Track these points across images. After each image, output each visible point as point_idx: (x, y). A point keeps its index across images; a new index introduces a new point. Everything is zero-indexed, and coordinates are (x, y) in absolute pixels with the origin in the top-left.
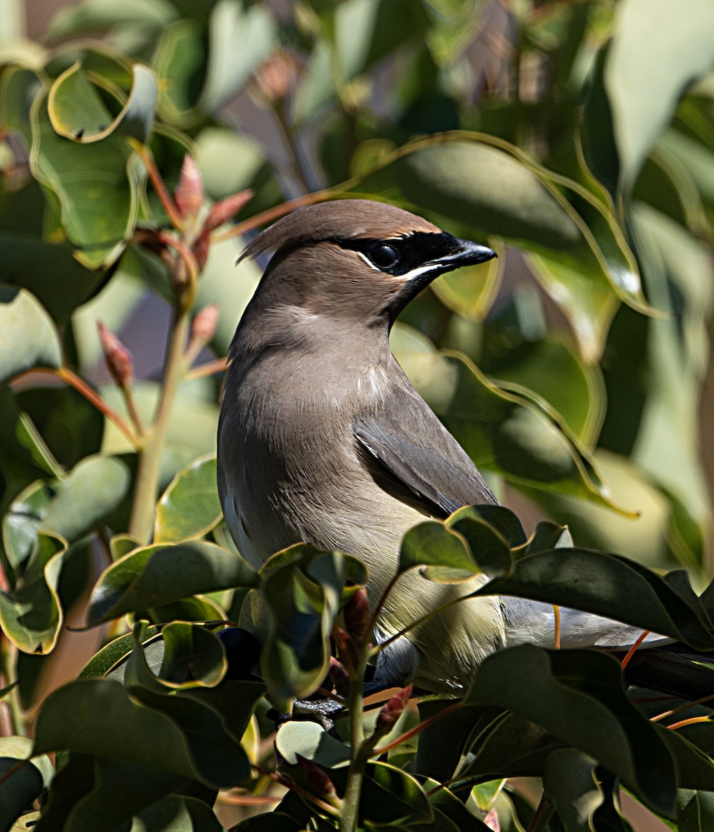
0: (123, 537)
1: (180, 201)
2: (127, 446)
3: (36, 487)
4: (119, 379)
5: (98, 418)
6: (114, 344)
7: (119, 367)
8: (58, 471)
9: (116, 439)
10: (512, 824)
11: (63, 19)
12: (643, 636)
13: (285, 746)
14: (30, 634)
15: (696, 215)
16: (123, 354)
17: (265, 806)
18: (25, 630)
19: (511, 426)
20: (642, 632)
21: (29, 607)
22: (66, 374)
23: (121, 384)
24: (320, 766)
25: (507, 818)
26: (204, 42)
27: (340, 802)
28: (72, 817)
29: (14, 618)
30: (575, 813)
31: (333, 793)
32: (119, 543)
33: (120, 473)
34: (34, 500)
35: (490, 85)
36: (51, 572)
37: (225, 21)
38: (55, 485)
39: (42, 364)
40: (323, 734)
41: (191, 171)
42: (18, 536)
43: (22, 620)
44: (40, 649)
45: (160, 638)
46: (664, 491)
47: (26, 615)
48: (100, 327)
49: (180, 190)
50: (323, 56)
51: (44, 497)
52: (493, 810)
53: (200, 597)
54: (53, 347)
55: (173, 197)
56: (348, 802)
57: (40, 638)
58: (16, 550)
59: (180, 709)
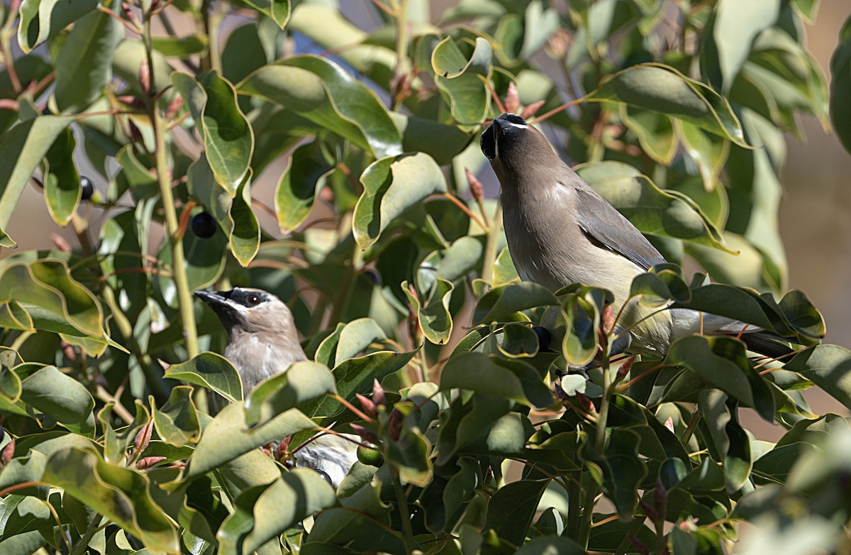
0: (479, 280)
1: (508, 105)
2: (480, 232)
3: (435, 253)
4: (476, 197)
5: (467, 219)
6: (474, 179)
7: (476, 191)
8: (446, 244)
9: (475, 229)
10: (680, 421)
11: (449, 13)
12: (746, 327)
13: (567, 387)
14: (436, 333)
15: (775, 115)
16: (478, 184)
17: (554, 416)
18: (433, 330)
19: (672, 211)
20: (745, 325)
21: (434, 318)
22: (449, 196)
23: (477, 201)
24: (587, 397)
25: (677, 419)
26: (523, 24)
27: (598, 415)
28: (461, 424)
29: (427, 325)
30: (716, 425)
31: (594, 411)
32: (477, 282)
33: (477, 246)
34: (433, 261)
35: (670, 46)
36: (446, 301)
37: (534, 12)
38: (444, 252)
39: (437, 192)
40: (586, 381)
41: (513, 90)
42: (426, 279)
43: (431, 325)
44: (442, 342)
45: (501, 331)
46: (758, 250)
47: (432, 323)
48: (467, 170)
49: (507, 100)
50: (582, 33)
51: (438, 258)
52: (670, 418)
53: (519, 312)
54: (442, 183)
55: (503, 103)
56: (602, 415)
57: (441, 336)
58: (424, 285)
59: (516, 368)
